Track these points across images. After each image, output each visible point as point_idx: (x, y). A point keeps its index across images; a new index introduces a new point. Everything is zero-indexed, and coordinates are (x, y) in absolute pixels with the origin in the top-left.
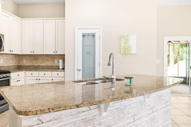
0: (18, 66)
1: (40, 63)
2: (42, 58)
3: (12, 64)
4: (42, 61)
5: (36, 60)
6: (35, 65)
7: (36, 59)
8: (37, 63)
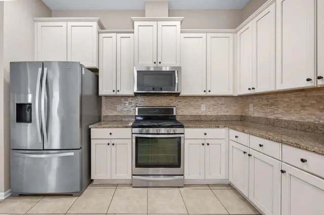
0: (241, 116)
1: (282, 114)
2: (286, 100)
3: (227, 112)
4: (286, 109)
5: (273, 107)
6: (269, 117)
7: (272, 105)
8: (274, 114)
